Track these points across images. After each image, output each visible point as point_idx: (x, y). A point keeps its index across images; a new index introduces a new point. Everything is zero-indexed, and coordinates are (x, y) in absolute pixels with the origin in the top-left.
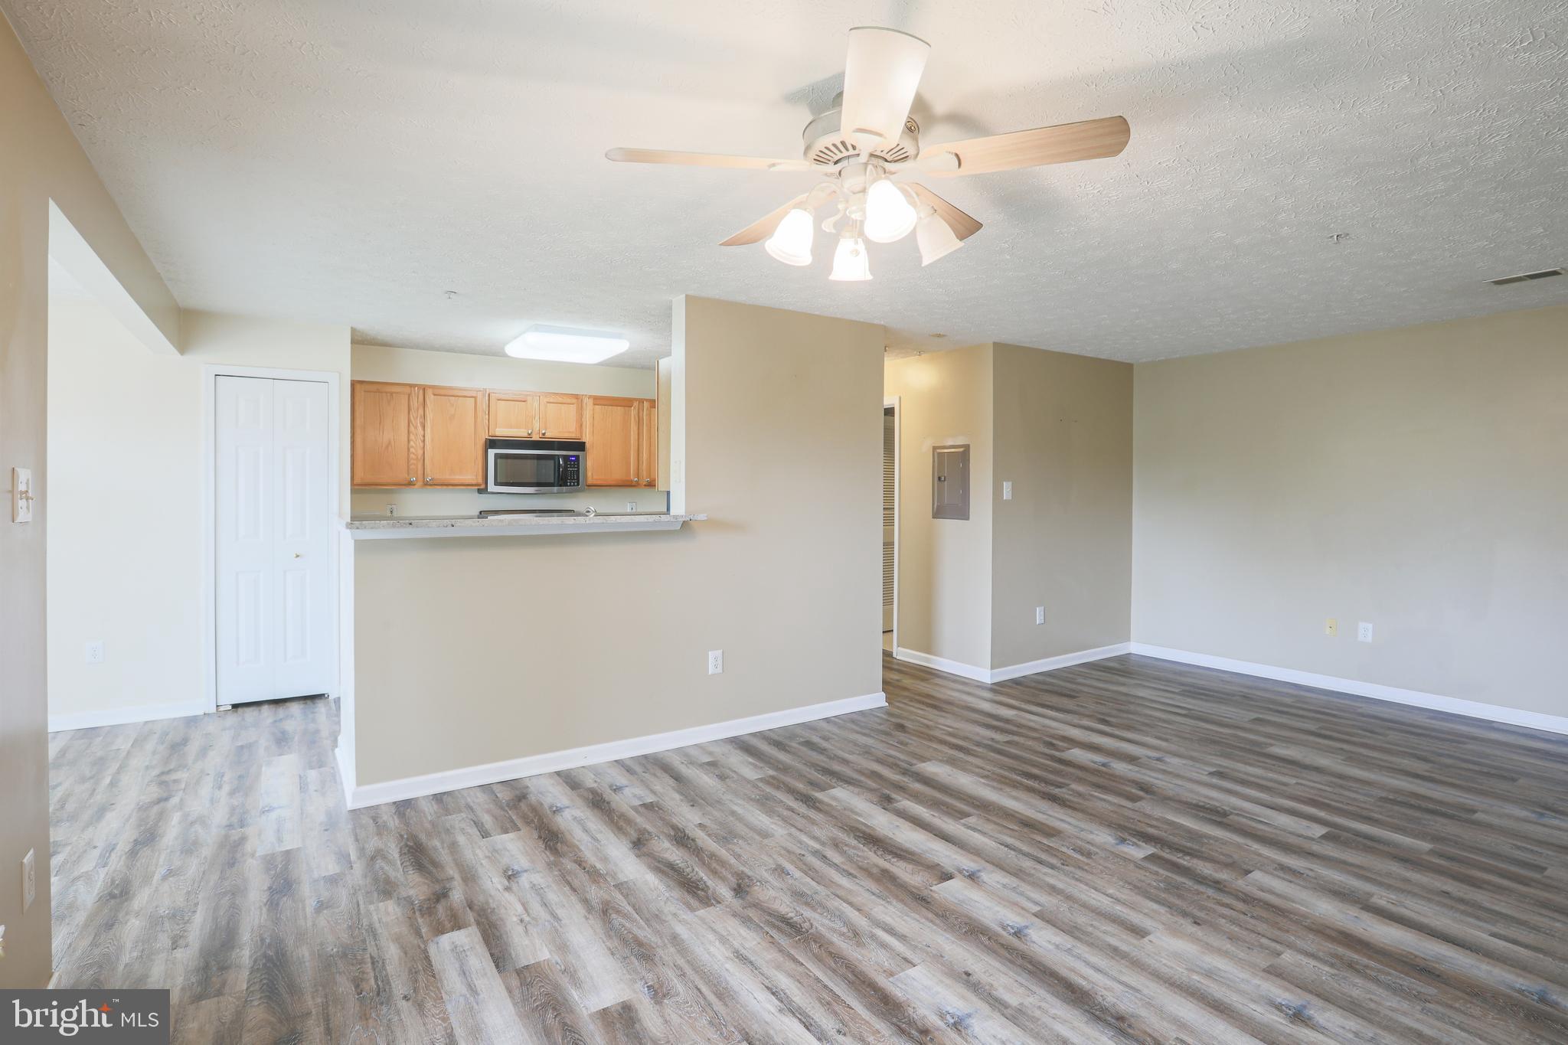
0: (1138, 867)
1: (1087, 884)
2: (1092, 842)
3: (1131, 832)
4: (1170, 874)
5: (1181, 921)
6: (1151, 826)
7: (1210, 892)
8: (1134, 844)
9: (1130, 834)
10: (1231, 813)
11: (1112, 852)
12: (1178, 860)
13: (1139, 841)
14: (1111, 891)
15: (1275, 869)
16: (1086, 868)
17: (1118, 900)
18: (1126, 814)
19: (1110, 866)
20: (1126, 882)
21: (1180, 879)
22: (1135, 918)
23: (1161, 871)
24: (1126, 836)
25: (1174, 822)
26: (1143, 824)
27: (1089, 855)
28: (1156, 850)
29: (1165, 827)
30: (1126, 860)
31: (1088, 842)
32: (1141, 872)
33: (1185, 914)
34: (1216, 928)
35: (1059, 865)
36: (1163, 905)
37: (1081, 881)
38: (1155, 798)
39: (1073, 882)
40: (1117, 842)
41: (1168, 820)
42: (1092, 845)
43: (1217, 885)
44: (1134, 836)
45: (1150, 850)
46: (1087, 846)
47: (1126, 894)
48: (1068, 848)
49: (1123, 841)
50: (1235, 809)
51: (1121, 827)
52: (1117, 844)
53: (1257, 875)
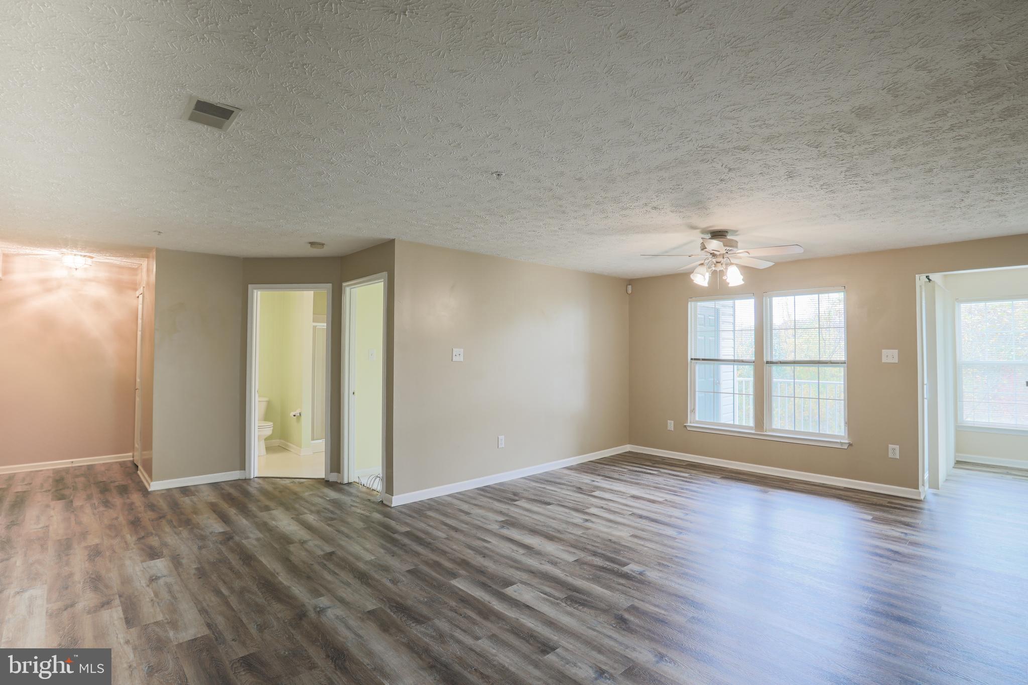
0: (632, 560)
1: (658, 551)
2: (658, 571)
3: (636, 580)
4: (617, 557)
5: (616, 540)
6: (623, 585)
7: (599, 551)
8: (634, 572)
9: (637, 578)
10: (562, 600)
11: (647, 566)
12: (610, 564)
13: (631, 574)
14: (646, 549)
15: (560, 563)
16: (659, 558)
17: (643, 545)
18: (638, 593)
19: (647, 559)
20: (639, 553)
21: (613, 555)
22: (636, 540)
23: (621, 558)
24: (638, 576)
25: (606, 589)
26: (627, 586)
27: (659, 564)
28: (622, 569)
29: (614, 585)
30: (639, 563)
31: (661, 571)
32: (630, 557)
33: (614, 543)
34: (603, 539)
35: (674, 558)
36: (623, 545)
37: (661, 552)
38: (616, 612)
39: (664, 551)
40: (644, 572)
41: (610, 591)
42: (658, 570)
43: (595, 554)
44: (634, 577)
45: (626, 569)
46: (661, 569)
47: (639, 548)
48: (672, 567)
49: (641, 574)
50: (558, 604)
51: (641, 582)
52: (644, 571)
53: (571, 559)
